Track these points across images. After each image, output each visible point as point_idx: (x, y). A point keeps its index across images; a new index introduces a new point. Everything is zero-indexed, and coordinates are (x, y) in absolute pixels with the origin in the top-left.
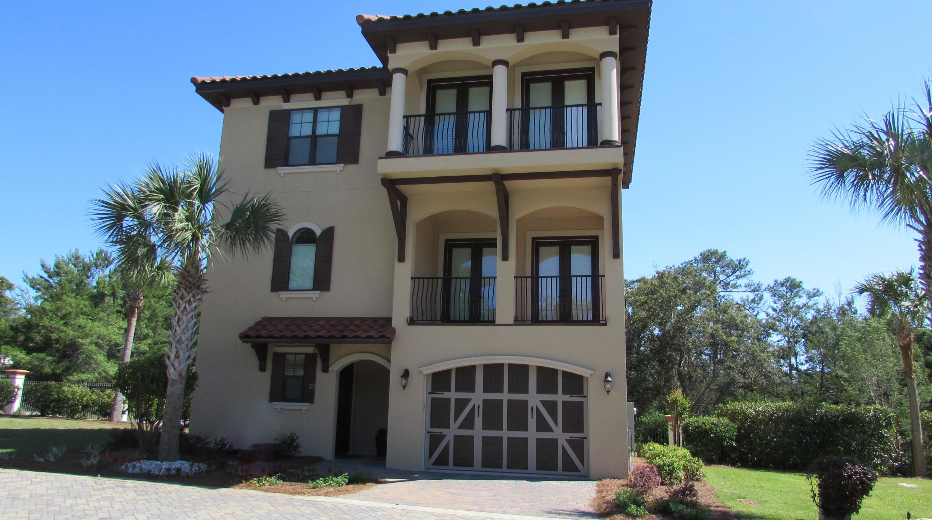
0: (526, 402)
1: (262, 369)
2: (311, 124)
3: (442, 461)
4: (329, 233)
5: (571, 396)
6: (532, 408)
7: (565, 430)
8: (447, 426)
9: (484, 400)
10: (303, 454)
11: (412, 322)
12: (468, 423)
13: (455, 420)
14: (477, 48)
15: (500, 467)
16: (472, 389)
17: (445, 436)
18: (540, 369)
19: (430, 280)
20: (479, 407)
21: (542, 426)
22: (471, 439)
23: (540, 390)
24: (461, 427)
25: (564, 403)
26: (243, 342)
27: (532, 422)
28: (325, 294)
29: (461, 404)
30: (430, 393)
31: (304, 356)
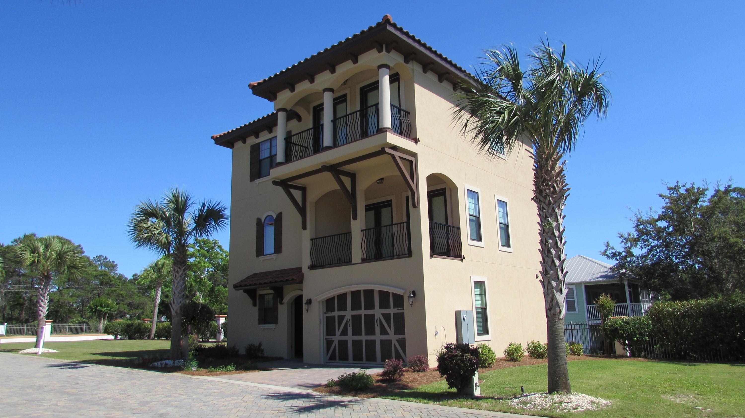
0: (373, 315)
1: (255, 305)
2: (269, 149)
3: (332, 358)
4: (280, 216)
5: (398, 309)
6: (377, 319)
7: (395, 334)
8: (334, 335)
9: (352, 316)
10: (265, 355)
11: (313, 267)
12: (344, 332)
13: (338, 330)
14: (313, 84)
15: (362, 360)
16: (345, 309)
17: (333, 341)
18: (381, 292)
19: (320, 239)
20: (349, 320)
21: (383, 332)
22: (346, 341)
23: (381, 307)
24: (341, 335)
25: (394, 314)
26: (236, 290)
27: (377, 329)
28: (280, 255)
29: (341, 318)
30: (325, 313)
31: (272, 295)
